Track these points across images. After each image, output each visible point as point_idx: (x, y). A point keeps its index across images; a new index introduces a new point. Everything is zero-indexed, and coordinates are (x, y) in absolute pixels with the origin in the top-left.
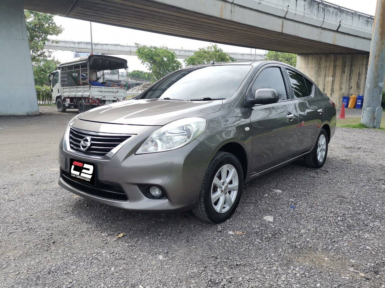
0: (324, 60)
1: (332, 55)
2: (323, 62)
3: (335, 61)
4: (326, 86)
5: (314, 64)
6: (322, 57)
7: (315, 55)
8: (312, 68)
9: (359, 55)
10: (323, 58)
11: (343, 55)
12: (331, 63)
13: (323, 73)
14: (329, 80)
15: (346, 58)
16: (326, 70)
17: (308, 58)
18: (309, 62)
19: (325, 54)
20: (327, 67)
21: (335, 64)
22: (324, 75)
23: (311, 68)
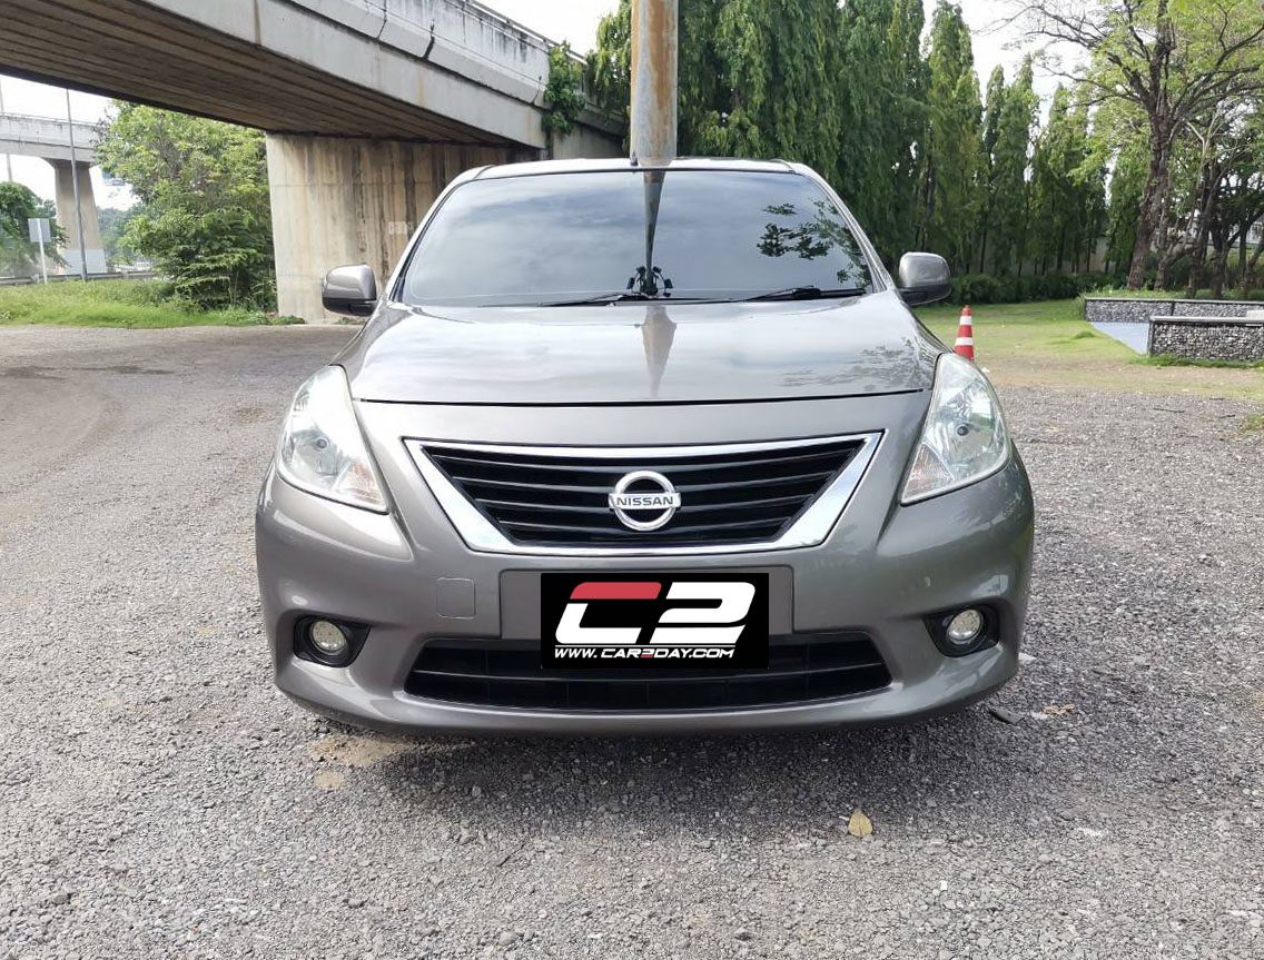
0: (368, 160)
1: (395, 144)
2: (369, 166)
3: (408, 165)
4: (389, 252)
5: (335, 173)
6: (359, 147)
7: (333, 140)
8: (330, 185)
9: (483, 149)
10: (364, 151)
11: (429, 146)
12: (396, 170)
13: (372, 207)
14: (399, 232)
15: (443, 159)
16: (380, 196)
17: (310, 151)
18: (318, 164)
19: (368, 136)
20: (385, 187)
21: (410, 176)
22: (377, 212)
23: (327, 188)
